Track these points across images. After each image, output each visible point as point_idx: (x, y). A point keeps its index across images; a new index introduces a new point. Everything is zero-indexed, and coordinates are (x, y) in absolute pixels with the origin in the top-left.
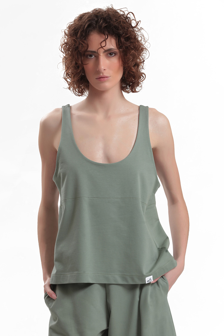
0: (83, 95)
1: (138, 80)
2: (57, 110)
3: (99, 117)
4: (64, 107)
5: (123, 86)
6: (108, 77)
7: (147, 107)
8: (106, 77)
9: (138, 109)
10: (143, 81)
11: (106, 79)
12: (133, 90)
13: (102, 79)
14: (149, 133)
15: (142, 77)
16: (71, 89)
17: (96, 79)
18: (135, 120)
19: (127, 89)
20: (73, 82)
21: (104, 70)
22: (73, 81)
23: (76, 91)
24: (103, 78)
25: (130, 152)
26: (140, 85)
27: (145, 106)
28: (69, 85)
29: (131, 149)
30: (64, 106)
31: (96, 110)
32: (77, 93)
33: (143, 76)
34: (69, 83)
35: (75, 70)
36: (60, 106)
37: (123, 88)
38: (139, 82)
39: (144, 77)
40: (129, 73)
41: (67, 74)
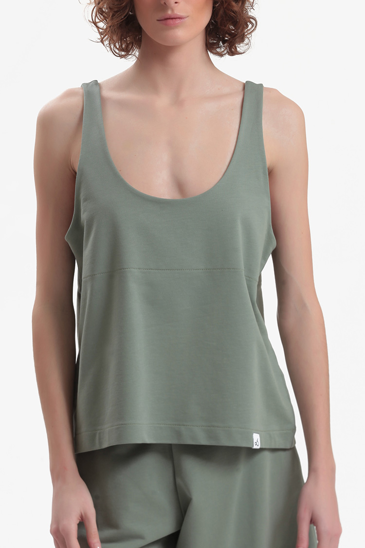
0: (130, 56)
1: (243, 30)
2: (70, 94)
3: (162, 101)
4: (86, 86)
5: (211, 42)
6: (184, 18)
7: (261, 85)
8: (179, 18)
9: (241, 88)
10: (253, 34)
11: (178, 21)
12: (233, 50)
13: (171, 21)
14: (262, 136)
15: (250, 26)
16: (107, 42)
17: (158, 20)
18: (232, 109)
19: (218, 47)
20: (110, 27)
21: (176, 3)
22: (110, 25)
23: (115, 46)
24: (172, 19)
25: (222, 174)
26: (246, 41)
27: (257, 83)
28: (101, 34)
29: (225, 167)
30: (86, 84)
31: (155, 88)
32: (117, 51)
33: (251, 23)
34: (101, 30)
35: (116, 3)
36: (77, 84)
37: (210, 47)
38: (244, 34)
39: (255, 25)
40: (225, 12)
41: (100, 11)
